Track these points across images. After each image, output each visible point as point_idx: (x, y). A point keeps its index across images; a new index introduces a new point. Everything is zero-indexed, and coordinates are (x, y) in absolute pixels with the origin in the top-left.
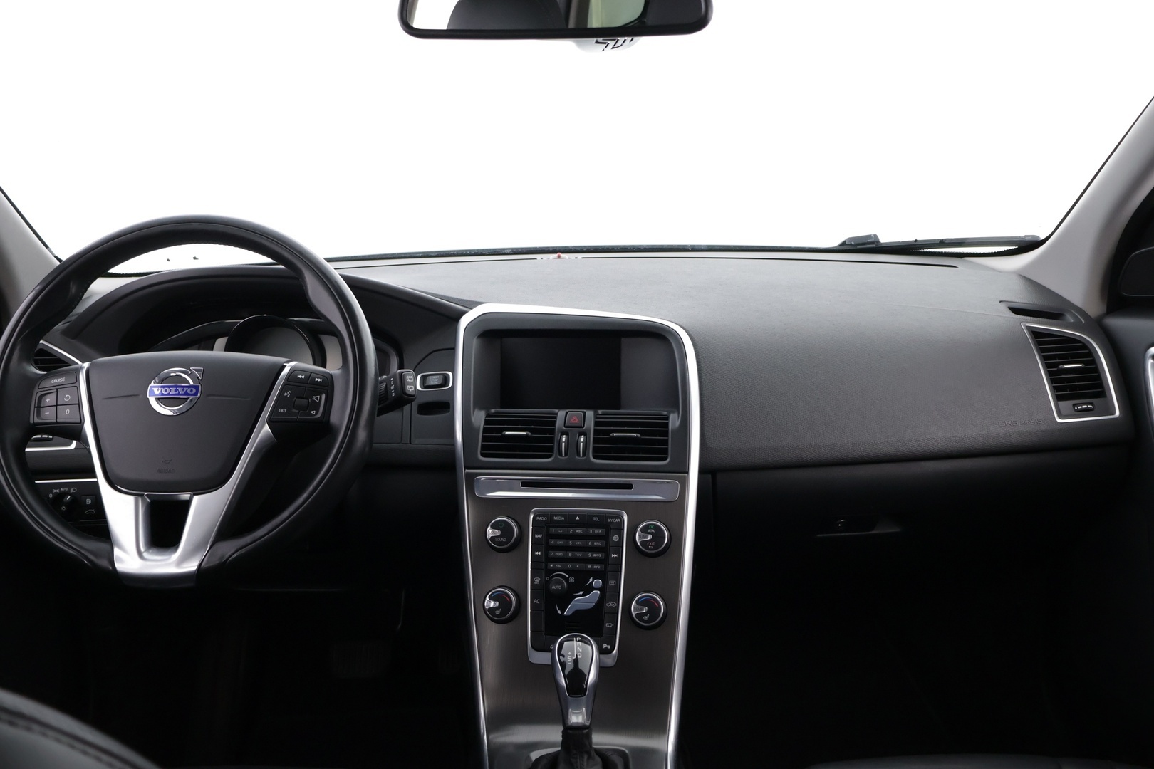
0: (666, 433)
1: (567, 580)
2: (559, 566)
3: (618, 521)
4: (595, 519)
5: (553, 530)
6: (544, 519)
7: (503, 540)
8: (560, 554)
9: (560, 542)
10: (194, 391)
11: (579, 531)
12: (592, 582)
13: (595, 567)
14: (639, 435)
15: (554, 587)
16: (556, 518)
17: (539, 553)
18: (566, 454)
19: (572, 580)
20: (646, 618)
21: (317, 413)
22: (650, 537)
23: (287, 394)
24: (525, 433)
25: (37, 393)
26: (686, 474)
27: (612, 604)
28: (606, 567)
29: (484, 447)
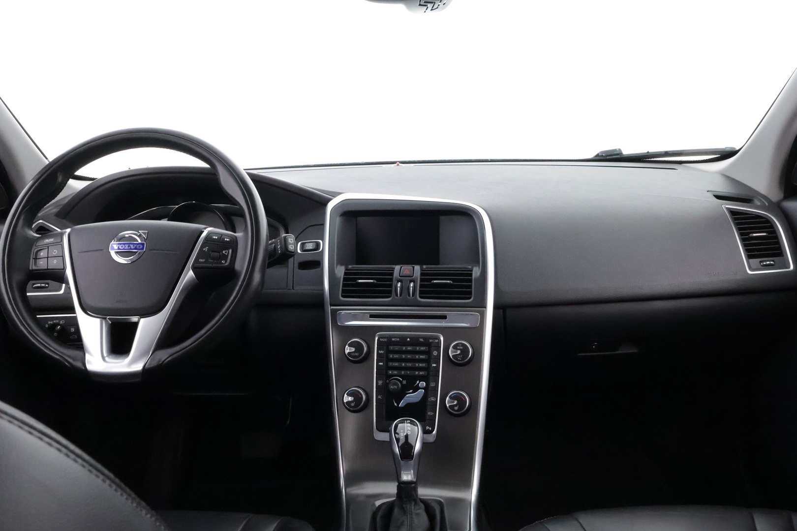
0: (470, 281)
1: (401, 382)
2: (395, 372)
3: (437, 341)
4: (421, 340)
5: (391, 348)
6: (385, 340)
7: (357, 354)
8: (396, 364)
9: (396, 356)
10: (141, 247)
11: (409, 348)
12: (418, 384)
13: (421, 373)
14: (452, 282)
15: (392, 387)
16: (393, 339)
17: (382, 364)
18: (401, 295)
19: (404, 382)
20: (456, 408)
21: (226, 262)
22: (459, 352)
23: (206, 249)
24: (372, 281)
25: (34, 250)
26: (484, 309)
27: (433, 399)
28: (428, 373)
29: (343, 291)
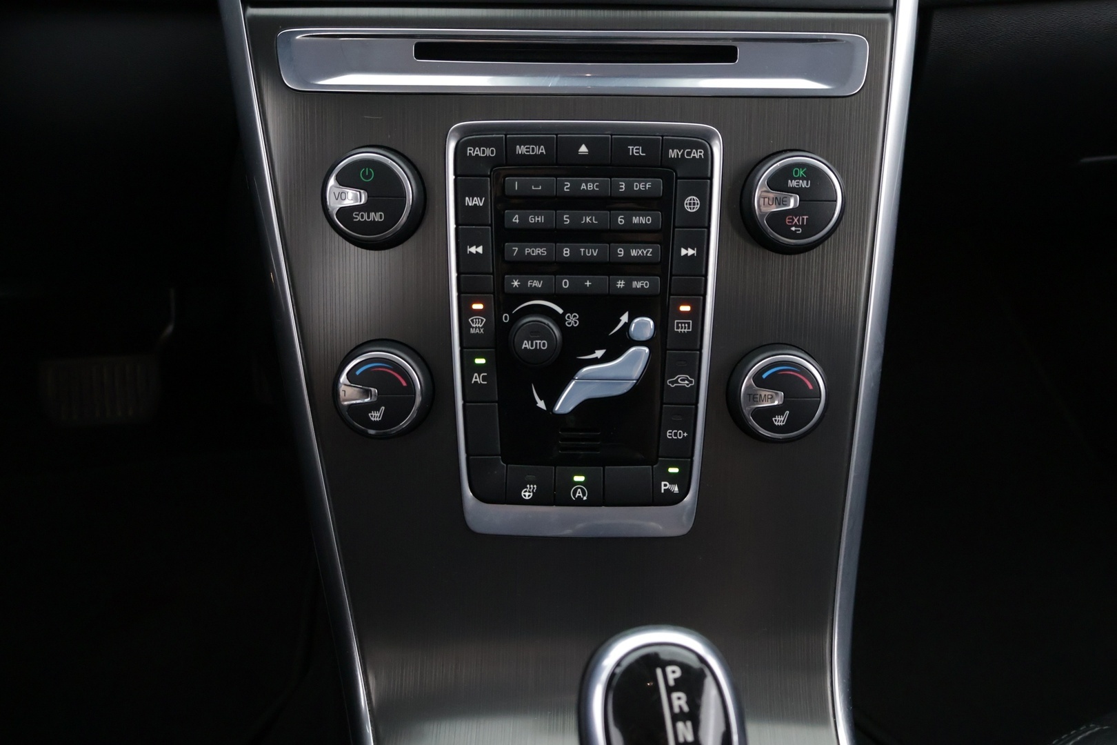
1: (559, 320)
2: (537, 284)
3: (697, 154)
4: (635, 150)
5: (515, 184)
6: (488, 152)
7: (376, 217)
8: (538, 251)
9: (536, 219)
11: (589, 186)
12: (627, 325)
13: (637, 285)
15: (526, 345)
16: (521, 150)
17: (480, 250)
19: (573, 320)
20: (779, 420)
22: (793, 202)
26: (887, 16)
27: (683, 381)
28: (664, 283)
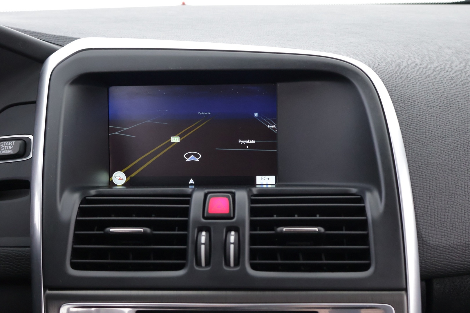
0: (364, 224)
14: (322, 230)
18: (208, 263)
24: (141, 230)
26: (403, 292)
29: (76, 253)
